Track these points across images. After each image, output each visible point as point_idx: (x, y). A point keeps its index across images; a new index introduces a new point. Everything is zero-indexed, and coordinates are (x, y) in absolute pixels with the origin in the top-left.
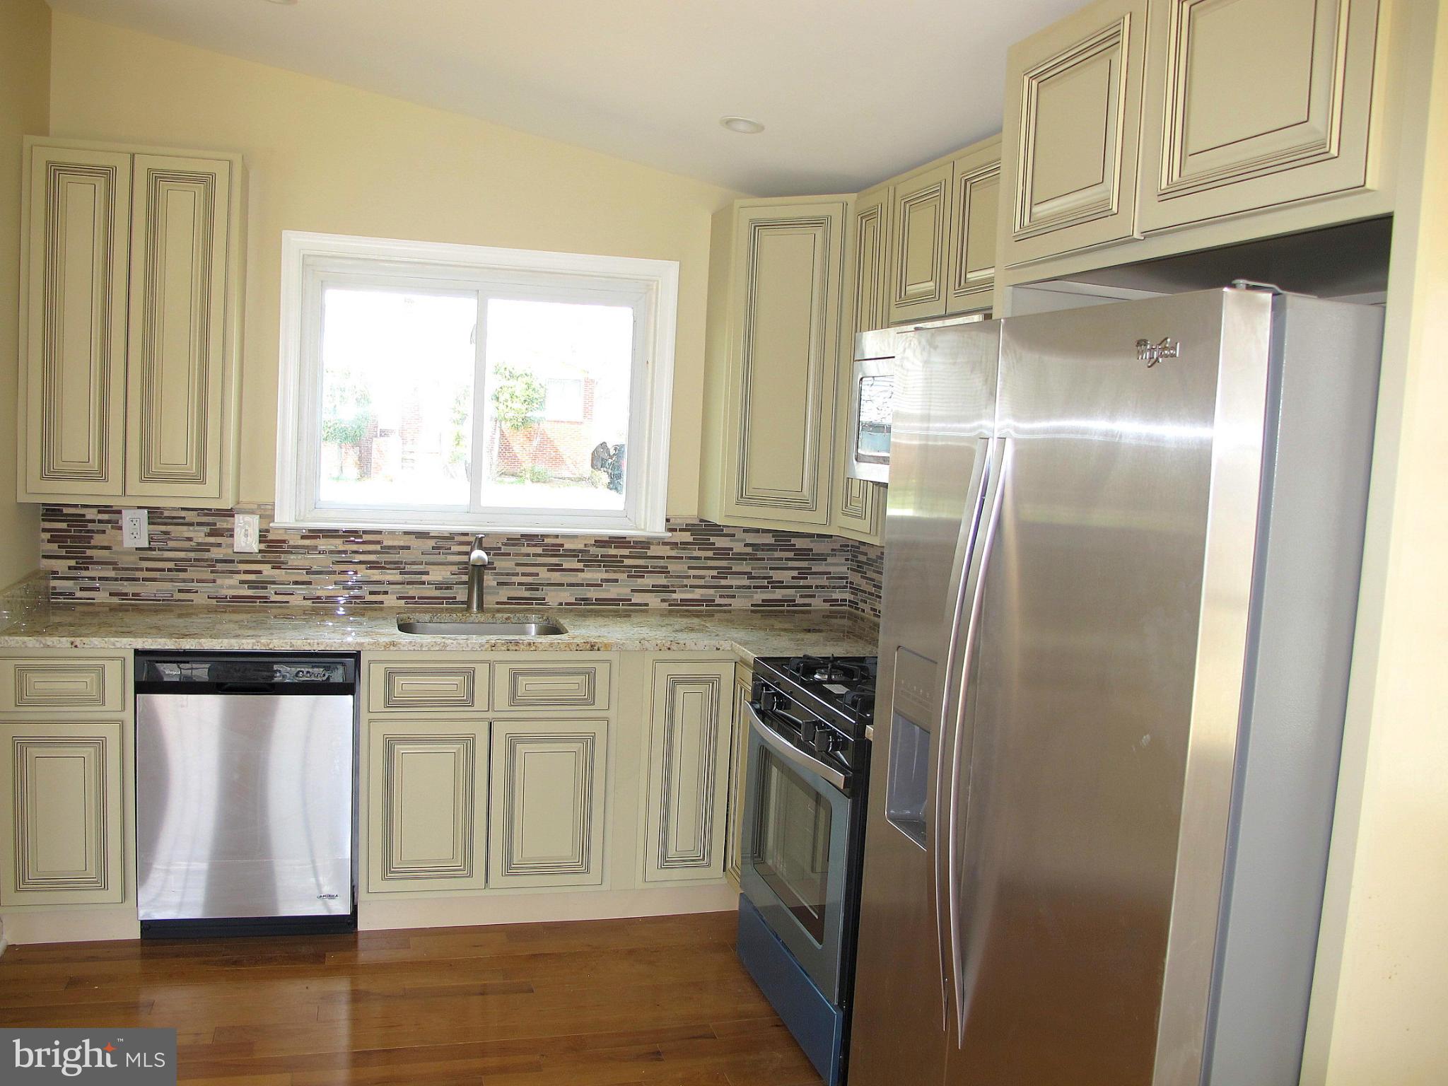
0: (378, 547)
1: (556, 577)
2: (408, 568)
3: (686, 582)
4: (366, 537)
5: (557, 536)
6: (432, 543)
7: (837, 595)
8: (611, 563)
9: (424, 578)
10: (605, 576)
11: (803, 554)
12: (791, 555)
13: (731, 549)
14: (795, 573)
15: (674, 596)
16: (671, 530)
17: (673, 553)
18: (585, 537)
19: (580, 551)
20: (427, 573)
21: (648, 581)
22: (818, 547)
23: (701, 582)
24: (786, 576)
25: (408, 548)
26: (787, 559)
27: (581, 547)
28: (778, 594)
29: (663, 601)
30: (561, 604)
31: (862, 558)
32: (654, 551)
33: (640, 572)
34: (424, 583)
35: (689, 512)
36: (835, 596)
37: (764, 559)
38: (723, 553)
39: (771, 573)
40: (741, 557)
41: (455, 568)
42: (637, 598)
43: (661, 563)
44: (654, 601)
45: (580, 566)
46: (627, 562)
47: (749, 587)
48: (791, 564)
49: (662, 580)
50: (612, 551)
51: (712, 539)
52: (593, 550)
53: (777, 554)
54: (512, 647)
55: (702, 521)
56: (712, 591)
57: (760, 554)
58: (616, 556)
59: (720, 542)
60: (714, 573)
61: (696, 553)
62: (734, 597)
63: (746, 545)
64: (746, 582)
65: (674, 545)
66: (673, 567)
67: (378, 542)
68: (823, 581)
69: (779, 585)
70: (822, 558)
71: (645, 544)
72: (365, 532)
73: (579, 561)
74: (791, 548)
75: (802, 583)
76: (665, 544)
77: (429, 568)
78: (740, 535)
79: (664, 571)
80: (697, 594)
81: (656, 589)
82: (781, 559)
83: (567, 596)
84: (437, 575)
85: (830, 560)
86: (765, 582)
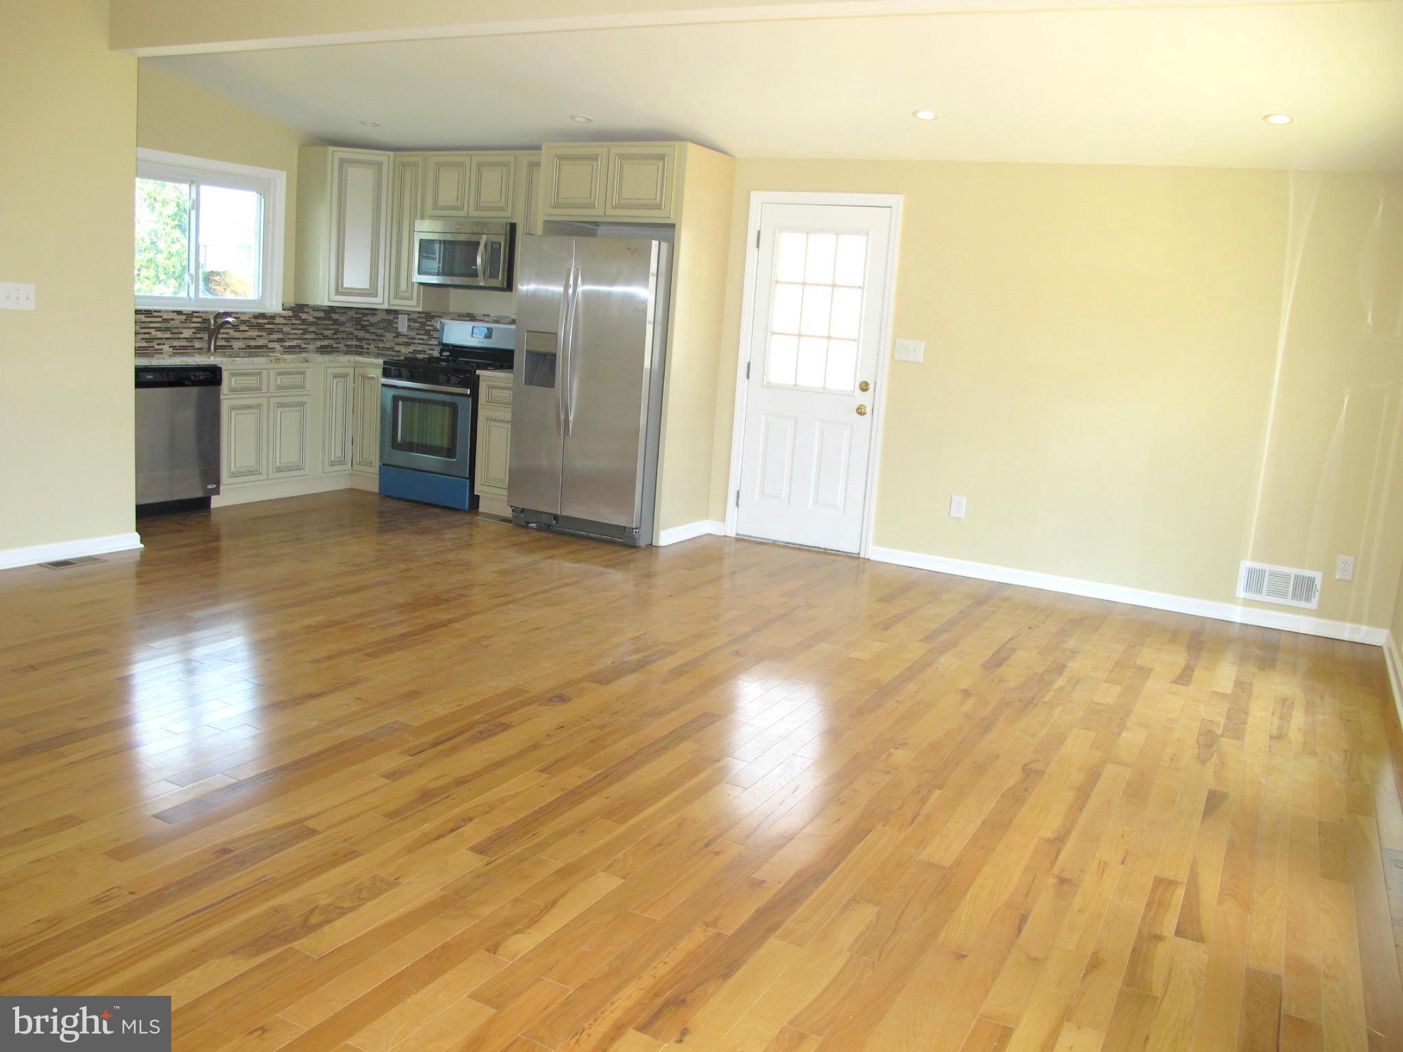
0: (160, 319)
1: (237, 335)
2: (174, 331)
3: (290, 336)
4: (155, 314)
5: (237, 313)
6: (184, 317)
7: (349, 343)
8: (260, 327)
9: (181, 336)
10: (257, 333)
11: (336, 322)
12: (331, 322)
13: (307, 320)
14: (333, 332)
15: (286, 344)
16: (284, 310)
17: (285, 322)
18: (248, 313)
19: (248, 321)
20: (182, 333)
21: (275, 336)
22: (342, 318)
23: (296, 336)
24: (329, 333)
25: (173, 320)
26: (331, 325)
27: (247, 318)
28: (326, 343)
29: (282, 346)
30: (239, 349)
31: (364, 323)
32: (278, 320)
33: (271, 332)
34: (180, 338)
35: (291, 301)
36: (348, 343)
37: (320, 325)
38: (304, 321)
39: (324, 332)
40: (312, 324)
41: (194, 330)
42: (271, 345)
43: (280, 327)
44: (277, 346)
45: (247, 328)
46: (267, 326)
47: (315, 339)
48: (331, 327)
49: (280, 336)
50: (261, 321)
51: (301, 314)
52: (252, 320)
53: (326, 322)
54: (278, 361)
55: (296, 305)
56: (300, 341)
57: (319, 322)
58: (261, 324)
59: (304, 316)
60: (301, 332)
61: (294, 322)
62: (309, 344)
63: (314, 318)
64: (313, 336)
65: (285, 317)
66: (286, 329)
67: (161, 317)
68: (344, 336)
69: (326, 338)
70: (343, 324)
71: (273, 317)
72: (155, 311)
73: (247, 326)
74: (330, 319)
75: (336, 336)
76: (281, 317)
77: (183, 330)
78: (311, 312)
79: (280, 331)
80: (294, 343)
81: (279, 340)
82: (327, 325)
83: (241, 344)
84: (187, 333)
85: (346, 325)
86: (321, 336)
